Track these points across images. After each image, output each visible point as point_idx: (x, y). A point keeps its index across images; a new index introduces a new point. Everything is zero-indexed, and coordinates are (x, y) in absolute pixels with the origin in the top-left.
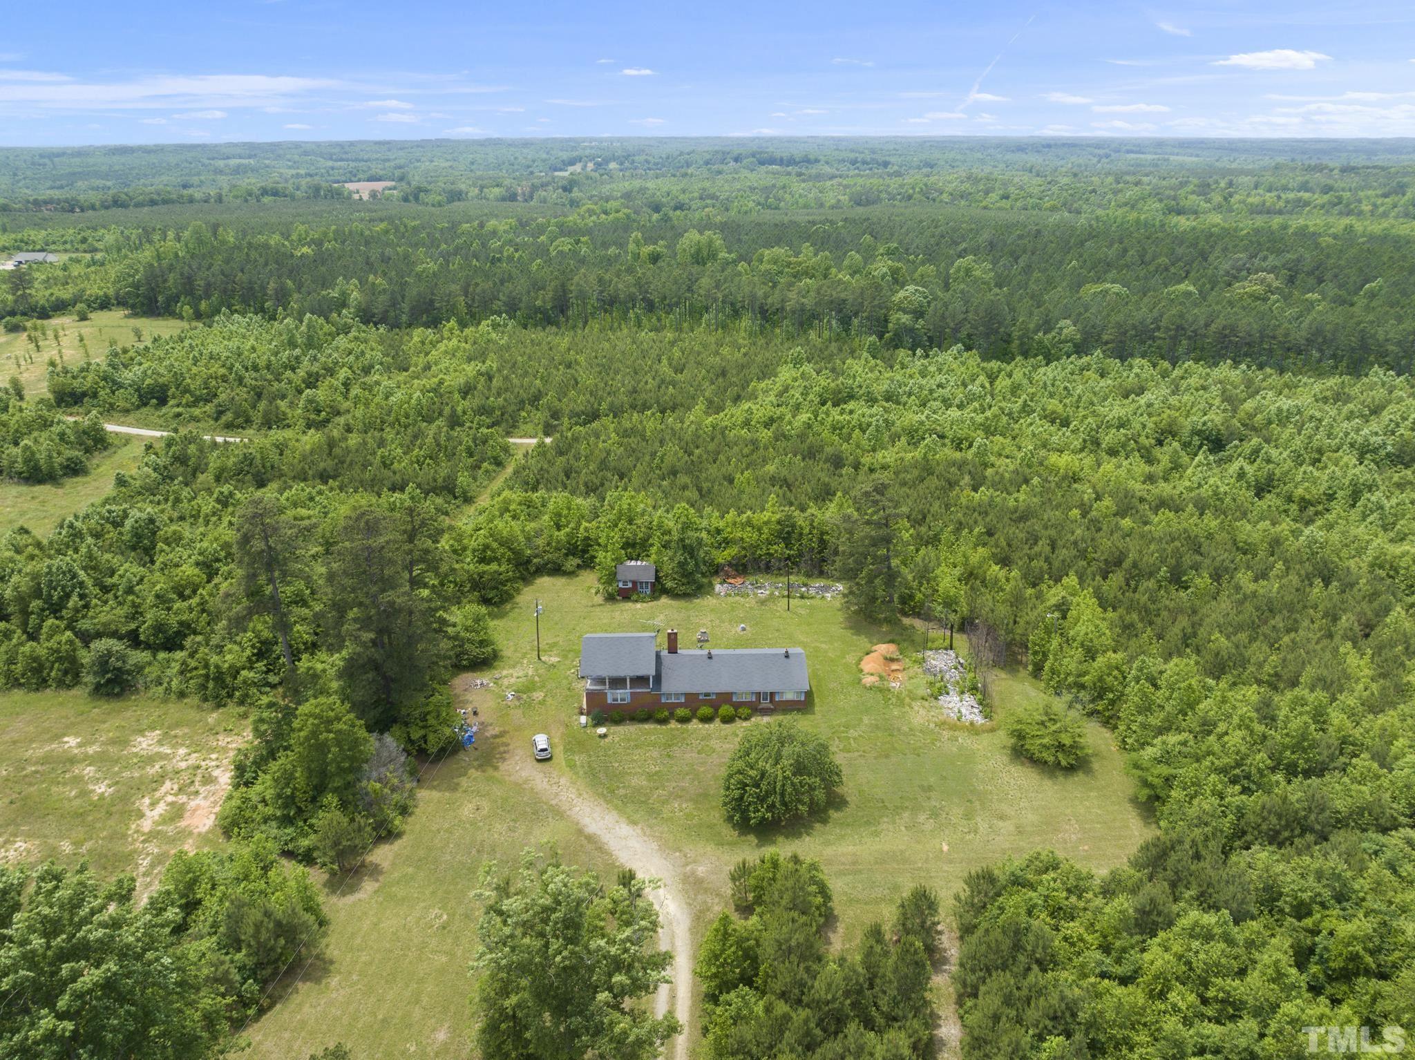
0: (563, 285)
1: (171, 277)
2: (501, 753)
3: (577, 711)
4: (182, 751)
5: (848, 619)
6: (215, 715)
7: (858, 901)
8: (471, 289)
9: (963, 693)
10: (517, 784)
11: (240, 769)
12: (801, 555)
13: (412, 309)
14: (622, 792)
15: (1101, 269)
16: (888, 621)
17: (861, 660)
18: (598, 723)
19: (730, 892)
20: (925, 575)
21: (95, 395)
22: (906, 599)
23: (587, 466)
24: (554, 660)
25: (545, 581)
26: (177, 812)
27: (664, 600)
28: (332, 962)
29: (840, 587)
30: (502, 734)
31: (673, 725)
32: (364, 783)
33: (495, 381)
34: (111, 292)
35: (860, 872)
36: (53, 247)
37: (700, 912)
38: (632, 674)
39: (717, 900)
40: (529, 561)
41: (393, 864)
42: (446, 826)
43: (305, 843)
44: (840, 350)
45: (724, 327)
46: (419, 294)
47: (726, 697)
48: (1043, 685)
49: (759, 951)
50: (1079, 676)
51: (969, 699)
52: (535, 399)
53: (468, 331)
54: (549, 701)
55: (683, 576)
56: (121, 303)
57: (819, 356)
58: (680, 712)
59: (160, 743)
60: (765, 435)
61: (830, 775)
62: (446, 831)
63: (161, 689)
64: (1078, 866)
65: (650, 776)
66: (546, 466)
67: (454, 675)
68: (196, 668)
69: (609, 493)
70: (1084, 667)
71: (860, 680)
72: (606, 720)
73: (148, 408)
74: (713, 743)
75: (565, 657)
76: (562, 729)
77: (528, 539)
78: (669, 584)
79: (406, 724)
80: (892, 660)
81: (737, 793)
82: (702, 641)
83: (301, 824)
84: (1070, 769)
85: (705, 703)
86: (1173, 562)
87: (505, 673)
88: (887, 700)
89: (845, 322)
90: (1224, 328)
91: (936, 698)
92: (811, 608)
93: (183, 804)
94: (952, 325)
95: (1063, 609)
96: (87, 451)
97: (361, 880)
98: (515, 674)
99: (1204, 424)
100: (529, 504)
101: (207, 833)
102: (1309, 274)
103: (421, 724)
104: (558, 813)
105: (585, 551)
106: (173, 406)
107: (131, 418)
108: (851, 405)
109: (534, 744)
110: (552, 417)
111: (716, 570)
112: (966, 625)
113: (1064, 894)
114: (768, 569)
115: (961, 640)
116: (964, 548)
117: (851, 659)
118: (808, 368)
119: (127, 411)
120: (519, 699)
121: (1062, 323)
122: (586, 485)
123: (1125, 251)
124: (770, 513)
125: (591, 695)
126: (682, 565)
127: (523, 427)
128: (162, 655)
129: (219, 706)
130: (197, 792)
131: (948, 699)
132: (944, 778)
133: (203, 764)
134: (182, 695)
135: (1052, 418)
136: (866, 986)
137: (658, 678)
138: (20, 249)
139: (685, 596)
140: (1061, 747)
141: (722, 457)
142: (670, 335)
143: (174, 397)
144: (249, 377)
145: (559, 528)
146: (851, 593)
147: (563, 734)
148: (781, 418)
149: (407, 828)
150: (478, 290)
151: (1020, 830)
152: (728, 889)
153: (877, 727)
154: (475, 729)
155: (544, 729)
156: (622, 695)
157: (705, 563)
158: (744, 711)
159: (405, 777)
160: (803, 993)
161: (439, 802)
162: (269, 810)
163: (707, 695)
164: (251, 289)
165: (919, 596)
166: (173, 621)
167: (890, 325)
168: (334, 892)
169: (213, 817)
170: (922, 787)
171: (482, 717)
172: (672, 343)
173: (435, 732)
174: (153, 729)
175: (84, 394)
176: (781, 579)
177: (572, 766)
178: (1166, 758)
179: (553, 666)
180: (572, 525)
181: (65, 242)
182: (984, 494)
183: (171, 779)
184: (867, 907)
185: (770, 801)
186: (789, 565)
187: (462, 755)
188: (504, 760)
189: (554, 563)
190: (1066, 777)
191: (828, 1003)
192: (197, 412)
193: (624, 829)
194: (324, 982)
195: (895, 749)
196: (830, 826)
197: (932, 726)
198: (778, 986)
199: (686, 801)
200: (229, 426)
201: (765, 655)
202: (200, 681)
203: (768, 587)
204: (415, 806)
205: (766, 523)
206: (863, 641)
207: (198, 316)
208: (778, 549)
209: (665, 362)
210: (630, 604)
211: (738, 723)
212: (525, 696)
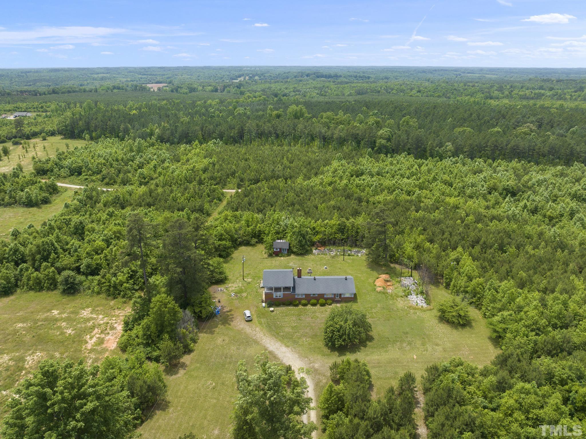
0: (242, 127)
1: (81, 123)
2: (231, 318)
3: (261, 301)
4: (101, 316)
5: (368, 265)
6: (113, 302)
7: (381, 378)
8: (204, 128)
9: (417, 294)
10: (238, 330)
11: (126, 324)
12: (348, 238)
13: (180, 136)
14: (282, 334)
15: (462, 122)
16: (385, 265)
17: (375, 281)
18: (270, 306)
19: (329, 374)
20: (399, 246)
21: (52, 171)
22: (392, 256)
23: (257, 201)
24: (250, 280)
25: (243, 248)
26: (101, 341)
27: (293, 256)
28: (169, 402)
29: (364, 251)
30: (230, 311)
31: (300, 307)
32: (179, 330)
33: (216, 166)
34: (56, 128)
35: (381, 367)
36: (29, 110)
37: (318, 382)
38: (284, 286)
39: (324, 378)
40: (236, 240)
41: (191, 363)
42: (211, 347)
43: (155, 354)
44: (357, 154)
45: (308, 144)
46: (183, 130)
47: (321, 296)
48: (450, 291)
49: (344, 398)
50: (465, 288)
51: (420, 297)
52: (233, 174)
53: (204, 146)
54: (249, 297)
55: (300, 246)
56: (60, 133)
57: (347, 157)
58: (303, 302)
59: (91, 313)
60: (329, 189)
61: (367, 327)
62: (212, 349)
63: (90, 291)
64: (471, 364)
65: (293, 328)
66: (240, 201)
67: (209, 286)
68: (105, 283)
69: (268, 212)
70: (467, 284)
71: (375, 289)
72: (273, 305)
73: (74, 176)
74: (318, 314)
75: (254, 279)
76: (255, 308)
77: (236, 231)
78: (295, 250)
79: (193, 306)
80: (388, 281)
81: (330, 335)
82: (310, 273)
83: (153, 346)
84: (463, 326)
85: (314, 298)
86: (500, 241)
87: (230, 285)
88: (387, 298)
89: (358, 143)
90: (514, 146)
91: (407, 297)
92: (353, 259)
93: (103, 338)
94: (402, 144)
95: (458, 261)
96: (50, 194)
97: (178, 369)
98: (234, 286)
99: (508, 185)
100: (235, 217)
101: (114, 350)
102: (547, 124)
103: (199, 306)
104: (256, 342)
105: (259, 236)
106: (84, 176)
107: (67, 180)
108: (364, 177)
109: (245, 314)
110: (241, 181)
111: (313, 244)
112: (417, 267)
113: (466, 375)
114: (334, 244)
115: (415, 273)
116: (414, 235)
117: (371, 280)
118: (344, 162)
119: (65, 177)
120: (237, 296)
121: (447, 144)
122: (257, 209)
123: (471, 114)
124: (335, 221)
125: (266, 294)
126: (300, 241)
127: (228, 185)
128: (90, 277)
129: (114, 298)
130: (108, 333)
131: (412, 297)
132: (412, 329)
133: (110, 322)
134: (99, 293)
135: (445, 183)
136: (389, 412)
137: (294, 288)
138: (16, 111)
139: (301, 254)
140: (460, 316)
141: (312, 198)
142: (286, 148)
143: (84, 172)
144: (115, 164)
145: (248, 226)
146: (370, 253)
147: (256, 310)
148: (335, 182)
149: (195, 348)
150: (207, 129)
151: (445, 350)
152: (329, 373)
153: (383, 308)
154: (220, 308)
155: (248, 308)
156: (279, 295)
157: (309, 241)
158: (329, 301)
159: (194, 327)
160: (364, 415)
161: (207, 337)
162: (140, 341)
163: (314, 295)
164: (114, 128)
165: (397, 255)
166: (94, 263)
167: (377, 144)
168: (168, 374)
169: (116, 343)
170: (403, 332)
171: (222, 303)
172: (288, 151)
173: (205, 309)
174: (88, 307)
175: (48, 171)
176: (340, 248)
177: (261, 324)
178: (503, 321)
179: (249, 283)
180: (254, 225)
181: (34, 108)
182: (421, 213)
183: (98, 328)
184: (385, 381)
185: (344, 337)
186: (342, 242)
187: (215, 319)
188: (232, 321)
189: (247, 241)
190: (462, 329)
191: (374, 419)
192: (94, 178)
193: (284, 349)
194: (167, 410)
195: (391, 317)
196: (367, 348)
197: (406, 308)
198: (353, 412)
199: (308, 338)
200: (107, 184)
201: (337, 279)
202: (107, 287)
203: (334, 251)
204: (198, 339)
205: (334, 225)
206: (375, 274)
207: (92, 139)
208: (339, 236)
209: (285, 159)
210: (279, 258)
211: (327, 306)
212: (239, 295)
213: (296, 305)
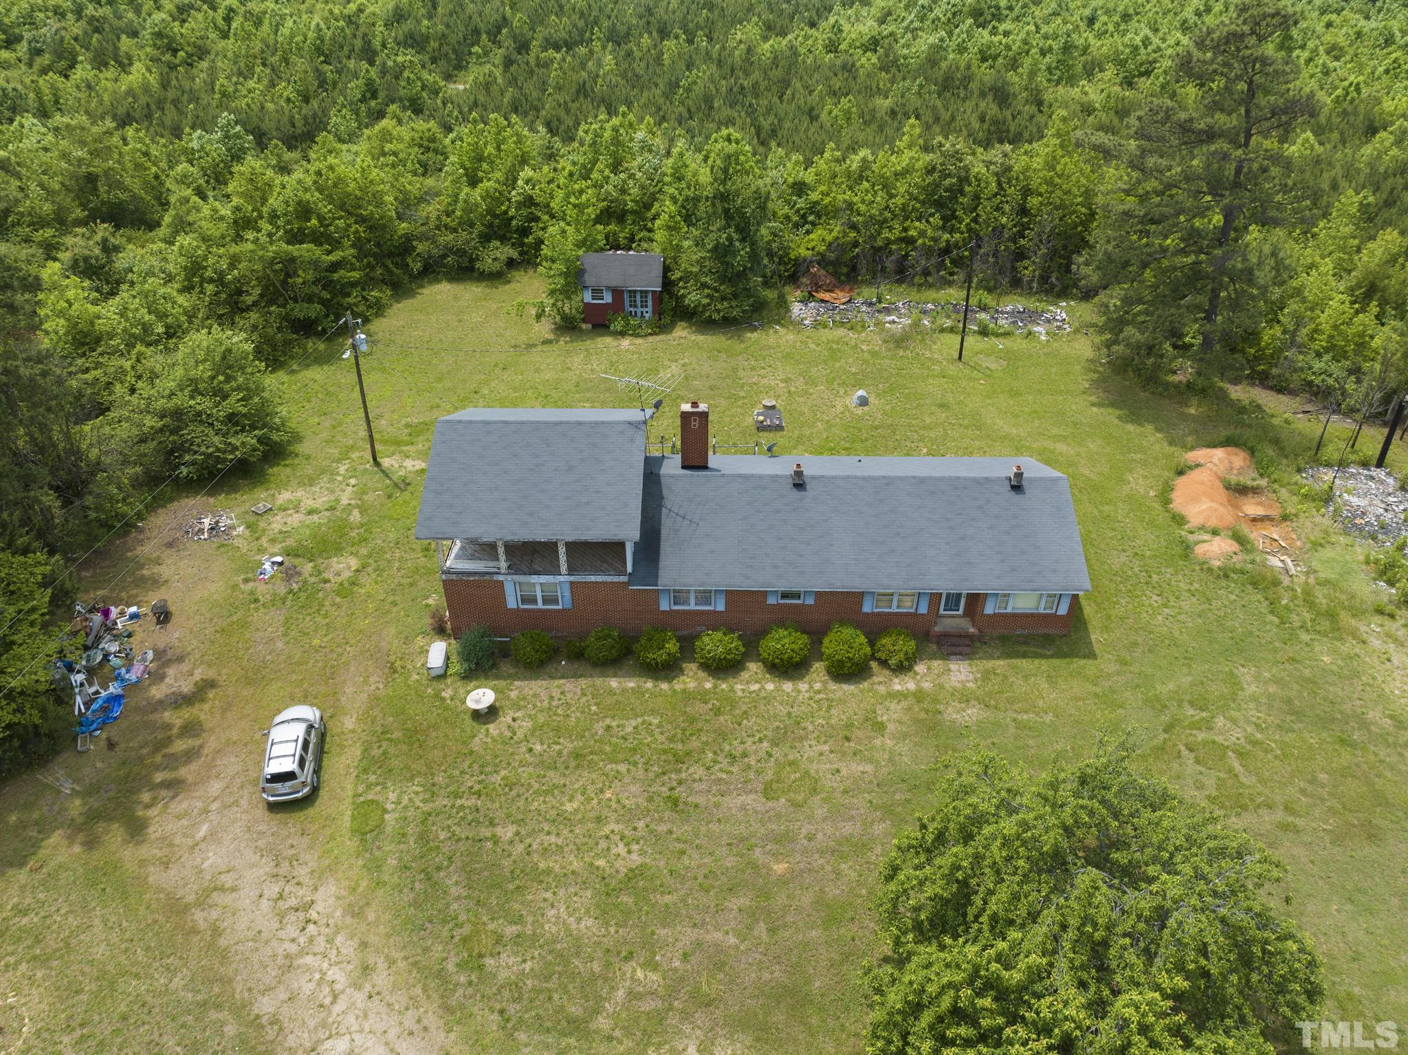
2: (175, 765)
3: (424, 623)
12: (974, 243)
16: (1195, 391)
17: (1167, 489)
22: (1238, 341)
24: (412, 465)
25: (441, 292)
27: (681, 333)
30: (199, 694)
38: (570, 539)
47: (844, 605)
54: (368, 583)
55: (723, 279)
58: (713, 641)
71: (1187, 549)
74: (810, 755)
76: (376, 681)
78: (693, 297)
80: (1242, 490)
85: (785, 615)
87: (284, 497)
92: (1008, 355)
98: (308, 503)
105: (525, 232)
109: (264, 749)
111: (792, 272)
114: (902, 274)
115: (1400, 446)
120: (289, 575)
125: (455, 586)
126: (721, 252)
137: (650, 545)
139: (728, 324)
147: (375, 700)
153: (1292, 709)
154: (136, 672)
155: (319, 686)
156: (546, 589)
157: (771, 255)
158: (896, 644)
163: (791, 596)
165: (1271, 334)
177: (369, 834)
179: (403, 484)
187: (58, 770)
188: (176, 791)
189: (460, 253)
203: (904, 309)
205: (901, 174)
208: (927, 228)
210: (608, 340)
211: (882, 682)
212: (308, 567)
213: (666, 669)
